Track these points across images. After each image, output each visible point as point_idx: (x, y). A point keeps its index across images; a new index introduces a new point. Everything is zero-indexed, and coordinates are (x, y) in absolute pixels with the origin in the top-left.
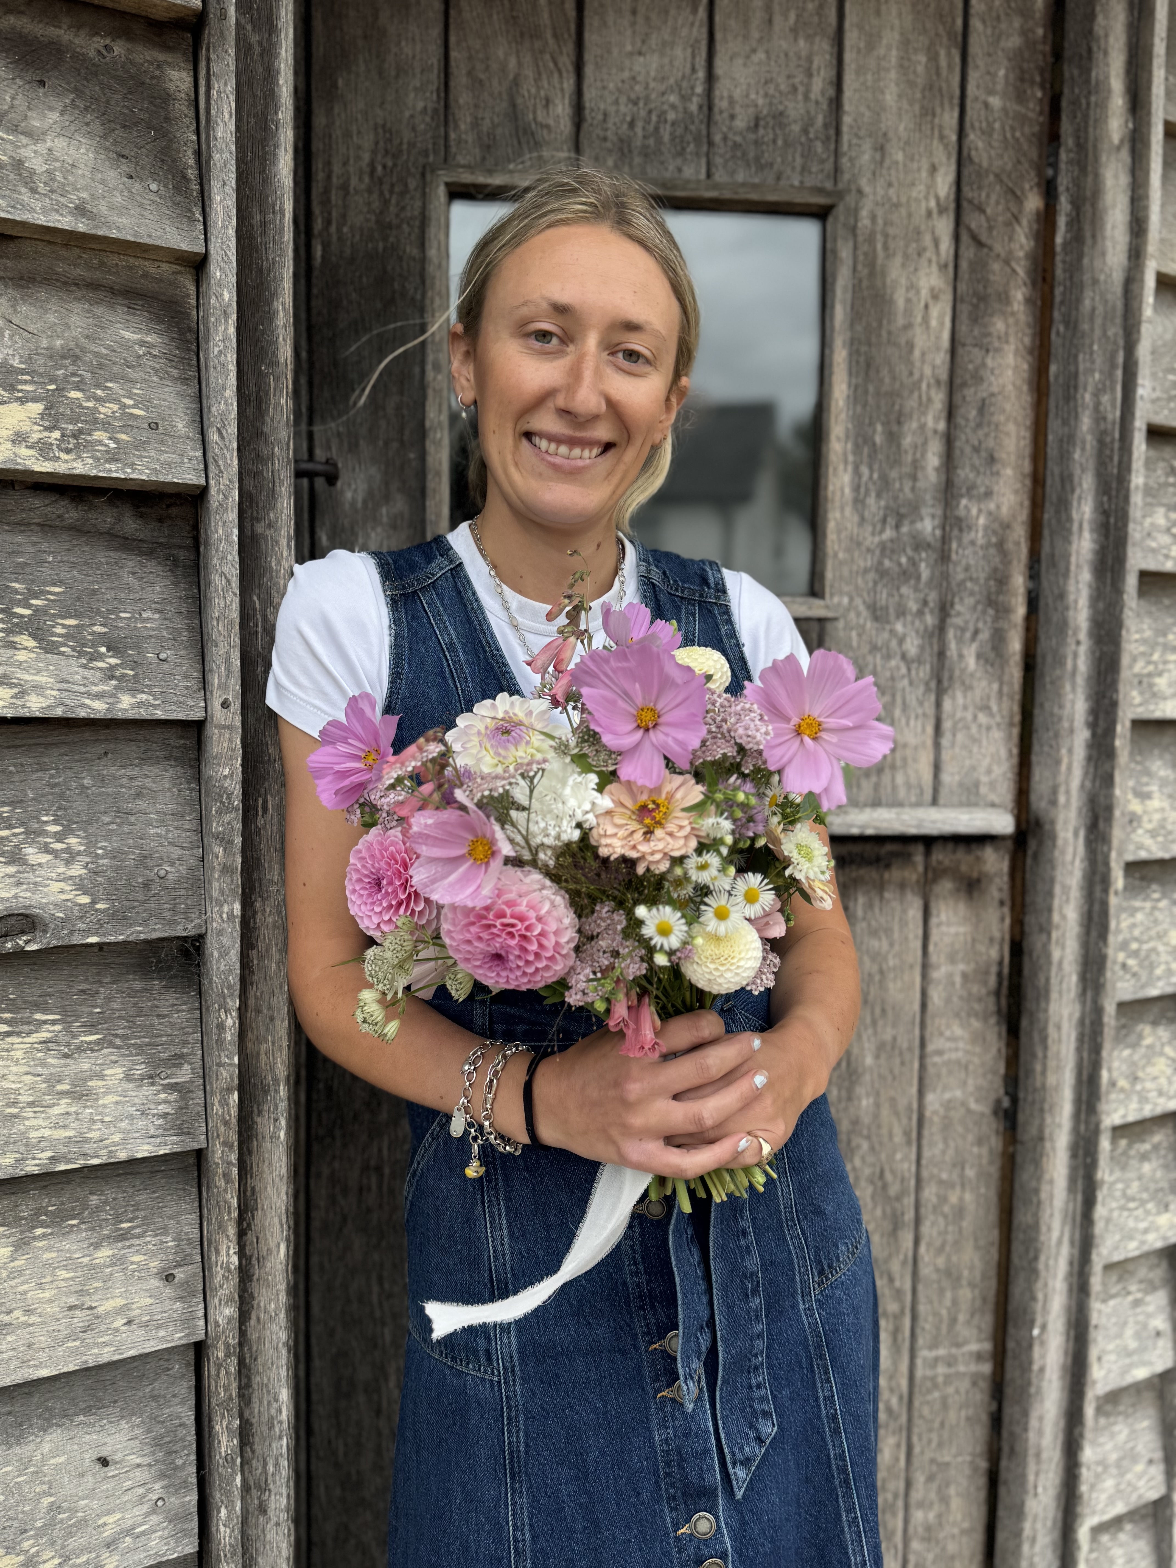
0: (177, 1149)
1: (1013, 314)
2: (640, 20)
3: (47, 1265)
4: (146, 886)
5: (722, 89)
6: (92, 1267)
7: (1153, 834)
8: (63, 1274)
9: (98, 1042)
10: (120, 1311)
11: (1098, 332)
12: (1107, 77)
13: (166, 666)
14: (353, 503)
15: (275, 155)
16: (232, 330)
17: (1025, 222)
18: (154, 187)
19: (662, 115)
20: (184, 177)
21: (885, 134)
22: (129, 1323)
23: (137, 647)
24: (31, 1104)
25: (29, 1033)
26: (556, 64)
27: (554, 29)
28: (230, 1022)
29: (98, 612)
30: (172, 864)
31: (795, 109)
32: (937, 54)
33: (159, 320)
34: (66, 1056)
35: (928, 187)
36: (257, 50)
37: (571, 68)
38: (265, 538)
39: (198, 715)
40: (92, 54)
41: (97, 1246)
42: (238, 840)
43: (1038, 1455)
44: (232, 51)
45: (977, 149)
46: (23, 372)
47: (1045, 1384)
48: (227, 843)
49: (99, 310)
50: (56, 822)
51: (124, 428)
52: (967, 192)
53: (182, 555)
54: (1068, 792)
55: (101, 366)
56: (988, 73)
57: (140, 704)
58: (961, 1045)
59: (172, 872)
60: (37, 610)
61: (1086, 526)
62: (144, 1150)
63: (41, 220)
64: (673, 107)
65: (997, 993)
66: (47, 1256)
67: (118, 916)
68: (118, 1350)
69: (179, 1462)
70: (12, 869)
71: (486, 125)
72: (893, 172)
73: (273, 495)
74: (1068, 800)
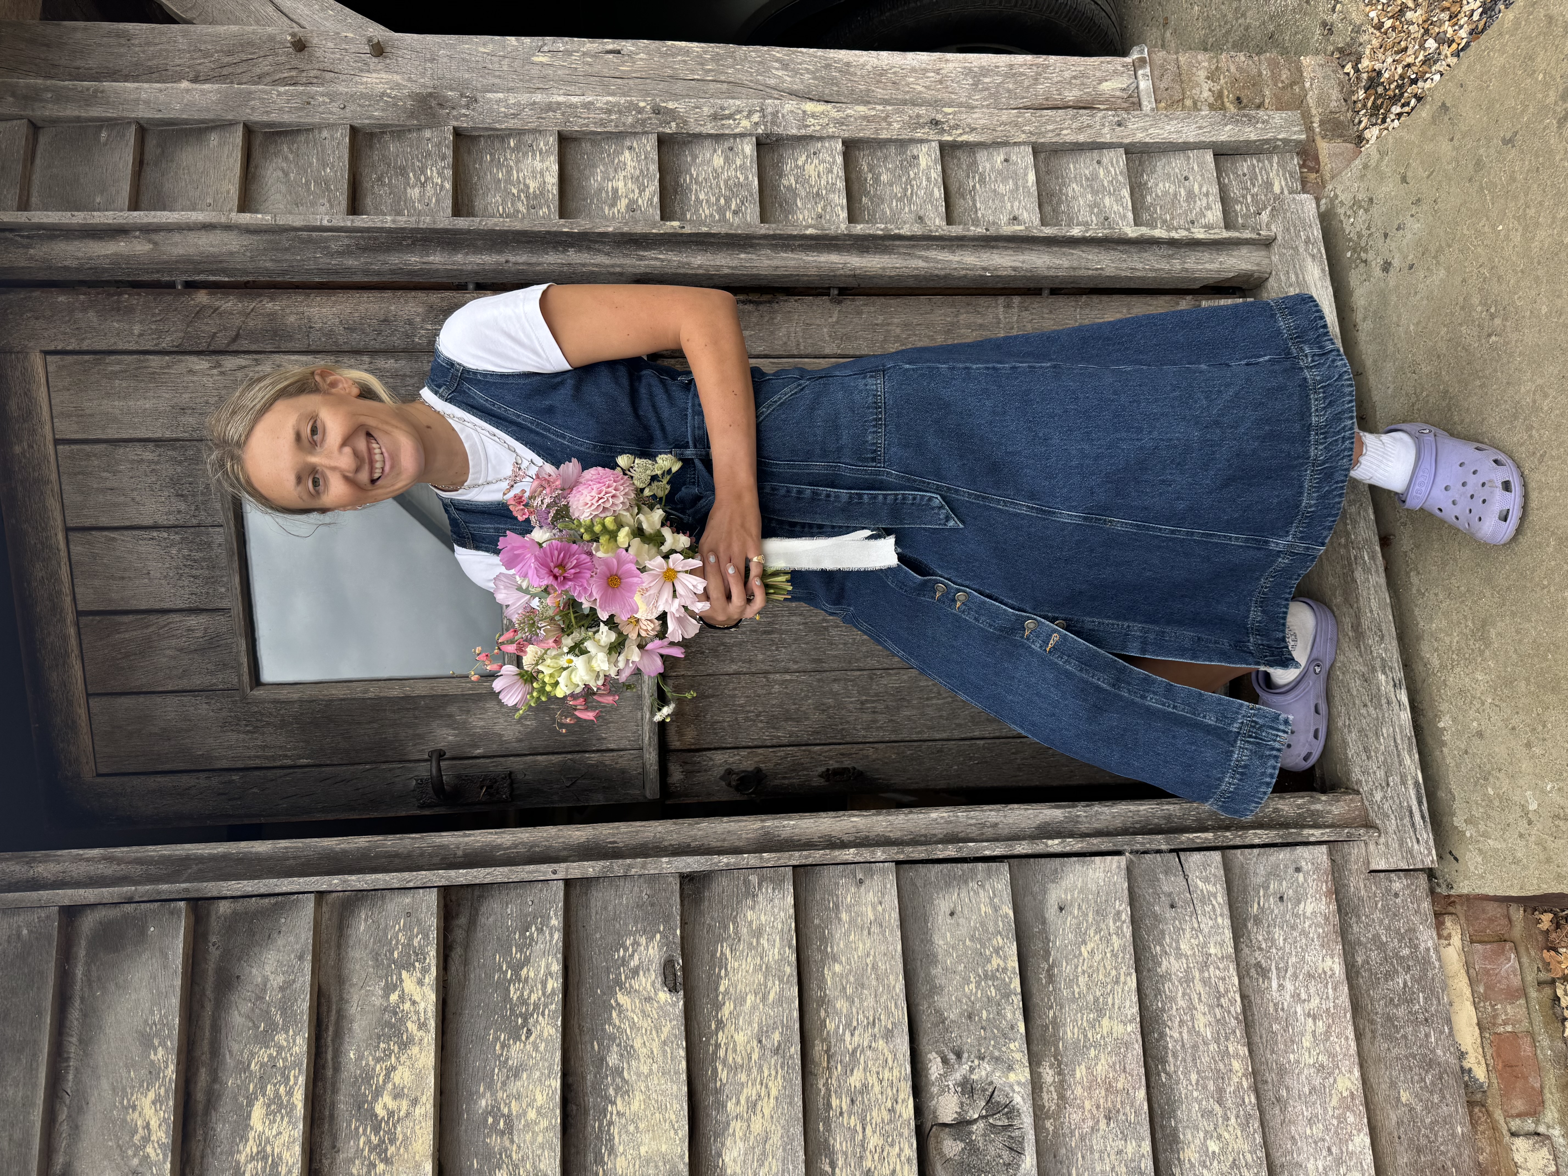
0: (791, 883)
1: (282, 310)
2: (127, 574)
3: (846, 946)
4: (652, 905)
5: (162, 520)
6: (850, 922)
7: (642, 190)
8: (852, 937)
9: (734, 924)
10: (874, 908)
11: (288, 257)
12: (106, 256)
13: (536, 901)
14: (456, 736)
15: (256, 853)
16: (354, 877)
17: (217, 303)
18: (283, 920)
19: (187, 558)
20: (276, 904)
21: (173, 407)
22: (881, 903)
23: (526, 916)
24: (762, 958)
25: (726, 959)
26: (165, 626)
27: (143, 628)
28: (725, 860)
29: (508, 936)
30: (641, 892)
31: (167, 470)
32: (112, 372)
33: (353, 912)
34: (739, 940)
35: (204, 375)
36: (200, 866)
37: (166, 617)
38: (464, 850)
39: (561, 884)
40: (218, 952)
41: (840, 920)
42: (628, 861)
43: (1074, 269)
44: (205, 884)
45: (173, 341)
46: (387, 980)
47: (1025, 266)
48: (630, 866)
49: (351, 943)
50: (618, 952)
51: (411, 930)
52: (203, 346)
53: (477, 893)
54: (613, 266)
55: (380, 941)
56: (118, 334)
57: (556, 914)
58: (792, 329)
59: (646, 891)
60: (508, 967)
61: (425, 259)
62: (790, 900)
63: (308, 978)
64: (179, 551)
65: (757, 303)
66: (842, 945)
67: (667, 919)
68: (893, 909)
69: (960, 873)
70: (641, 973)
71: (211, 667)
72: (198, 401)
73: (441, 847)
74: (619, 266)
